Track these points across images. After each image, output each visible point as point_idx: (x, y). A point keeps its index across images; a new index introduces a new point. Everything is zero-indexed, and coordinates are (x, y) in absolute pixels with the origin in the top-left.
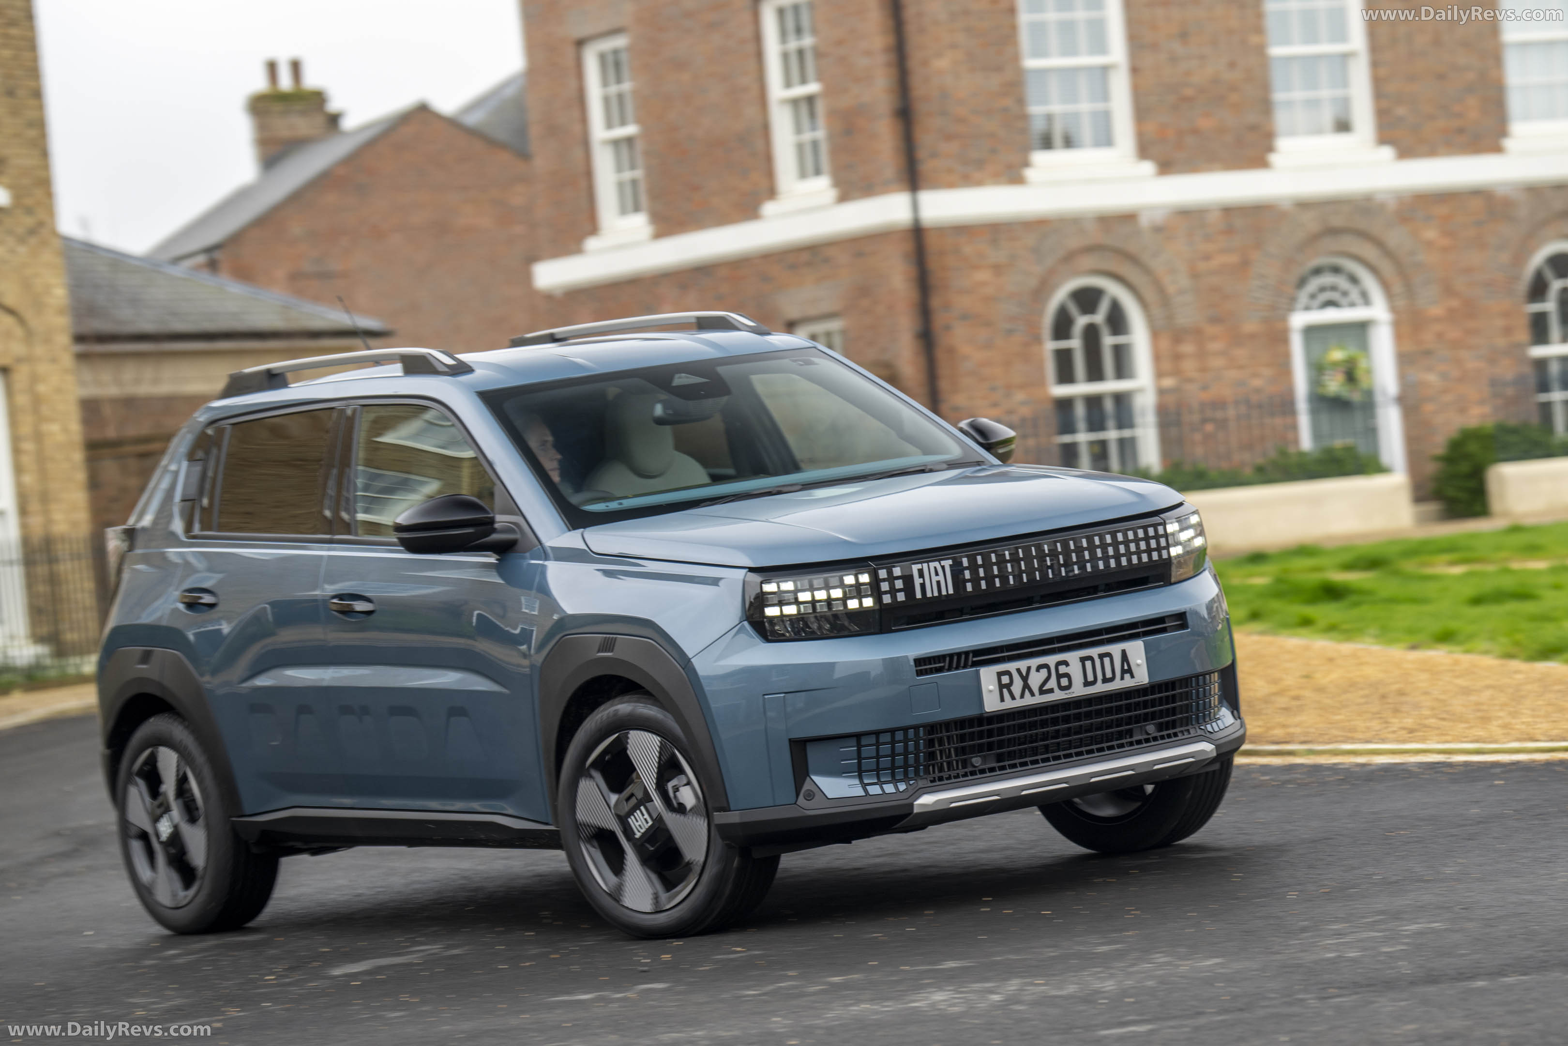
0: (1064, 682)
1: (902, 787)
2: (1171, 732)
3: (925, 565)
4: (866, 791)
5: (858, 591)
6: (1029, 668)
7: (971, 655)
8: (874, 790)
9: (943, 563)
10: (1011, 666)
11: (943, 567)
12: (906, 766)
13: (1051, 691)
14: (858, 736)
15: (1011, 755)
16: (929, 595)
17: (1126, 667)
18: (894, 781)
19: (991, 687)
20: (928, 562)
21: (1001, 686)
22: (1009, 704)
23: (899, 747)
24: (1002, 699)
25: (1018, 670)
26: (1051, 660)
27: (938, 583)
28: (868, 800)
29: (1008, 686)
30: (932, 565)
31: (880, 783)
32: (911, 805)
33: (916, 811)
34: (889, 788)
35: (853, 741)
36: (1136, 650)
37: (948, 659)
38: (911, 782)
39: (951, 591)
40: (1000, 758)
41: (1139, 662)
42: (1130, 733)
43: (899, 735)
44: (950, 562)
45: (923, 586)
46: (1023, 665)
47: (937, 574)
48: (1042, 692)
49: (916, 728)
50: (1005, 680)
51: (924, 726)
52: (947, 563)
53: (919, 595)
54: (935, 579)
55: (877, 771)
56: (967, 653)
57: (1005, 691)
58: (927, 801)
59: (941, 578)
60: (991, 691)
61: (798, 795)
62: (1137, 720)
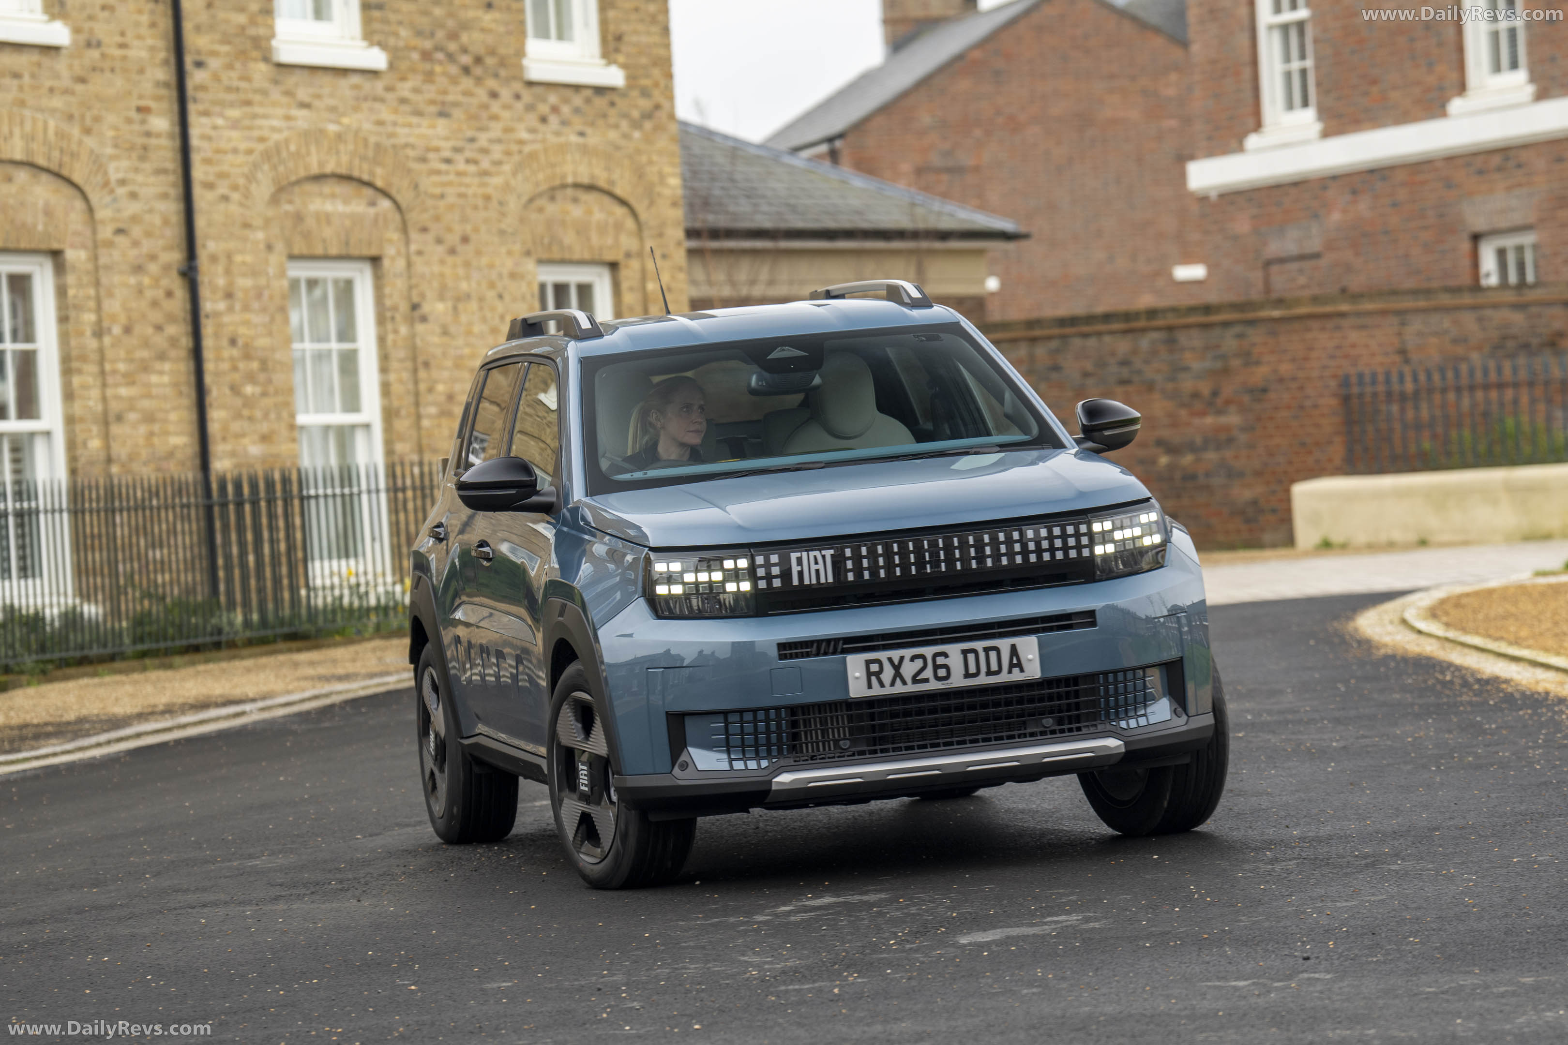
1: (764, 763)
2: (1074, 726)
3: (805, 554)
4: (731, 765)
6: (902, 659)
7: (841, 642)
8: (739, 765)
9: (824, 552)
10: (883, 655)
11: (824, 557)
12: (769, 744)
13: (926, 680)
14: (725, 713)
16: (807, 582)
17: (1015, 661)
19: (857, 674)
20: (807, 551)
22: (877, 691)
23: (762, 725)
24: (870, 686)
25: (890, 660)
26: (928, 651)
27: (817, 571)
29: (878, 674)
30: (812, 554)
31: (745, 759)
32: (770, 782)
33: (774, 788)
34: (752, 765)
35: (721, 718)
37: (815, 645)
38: (774, 760)
39: (830, 580)
41: (1030, 657)
43: (761, 715)
44: (832, 552)
45: (801, 574)
47: (816, 563)
48: (915, 680)
49: (778, 709)
50: (874, 668)
51: (786, 707)
52: (829, 553)
53: (795, 582)
54: (814, 567)
55: (743, 747)
57: (873, 679)
58: (785, 779)
59: (820, 566)
60: (857, 678)
61: (673, 766)
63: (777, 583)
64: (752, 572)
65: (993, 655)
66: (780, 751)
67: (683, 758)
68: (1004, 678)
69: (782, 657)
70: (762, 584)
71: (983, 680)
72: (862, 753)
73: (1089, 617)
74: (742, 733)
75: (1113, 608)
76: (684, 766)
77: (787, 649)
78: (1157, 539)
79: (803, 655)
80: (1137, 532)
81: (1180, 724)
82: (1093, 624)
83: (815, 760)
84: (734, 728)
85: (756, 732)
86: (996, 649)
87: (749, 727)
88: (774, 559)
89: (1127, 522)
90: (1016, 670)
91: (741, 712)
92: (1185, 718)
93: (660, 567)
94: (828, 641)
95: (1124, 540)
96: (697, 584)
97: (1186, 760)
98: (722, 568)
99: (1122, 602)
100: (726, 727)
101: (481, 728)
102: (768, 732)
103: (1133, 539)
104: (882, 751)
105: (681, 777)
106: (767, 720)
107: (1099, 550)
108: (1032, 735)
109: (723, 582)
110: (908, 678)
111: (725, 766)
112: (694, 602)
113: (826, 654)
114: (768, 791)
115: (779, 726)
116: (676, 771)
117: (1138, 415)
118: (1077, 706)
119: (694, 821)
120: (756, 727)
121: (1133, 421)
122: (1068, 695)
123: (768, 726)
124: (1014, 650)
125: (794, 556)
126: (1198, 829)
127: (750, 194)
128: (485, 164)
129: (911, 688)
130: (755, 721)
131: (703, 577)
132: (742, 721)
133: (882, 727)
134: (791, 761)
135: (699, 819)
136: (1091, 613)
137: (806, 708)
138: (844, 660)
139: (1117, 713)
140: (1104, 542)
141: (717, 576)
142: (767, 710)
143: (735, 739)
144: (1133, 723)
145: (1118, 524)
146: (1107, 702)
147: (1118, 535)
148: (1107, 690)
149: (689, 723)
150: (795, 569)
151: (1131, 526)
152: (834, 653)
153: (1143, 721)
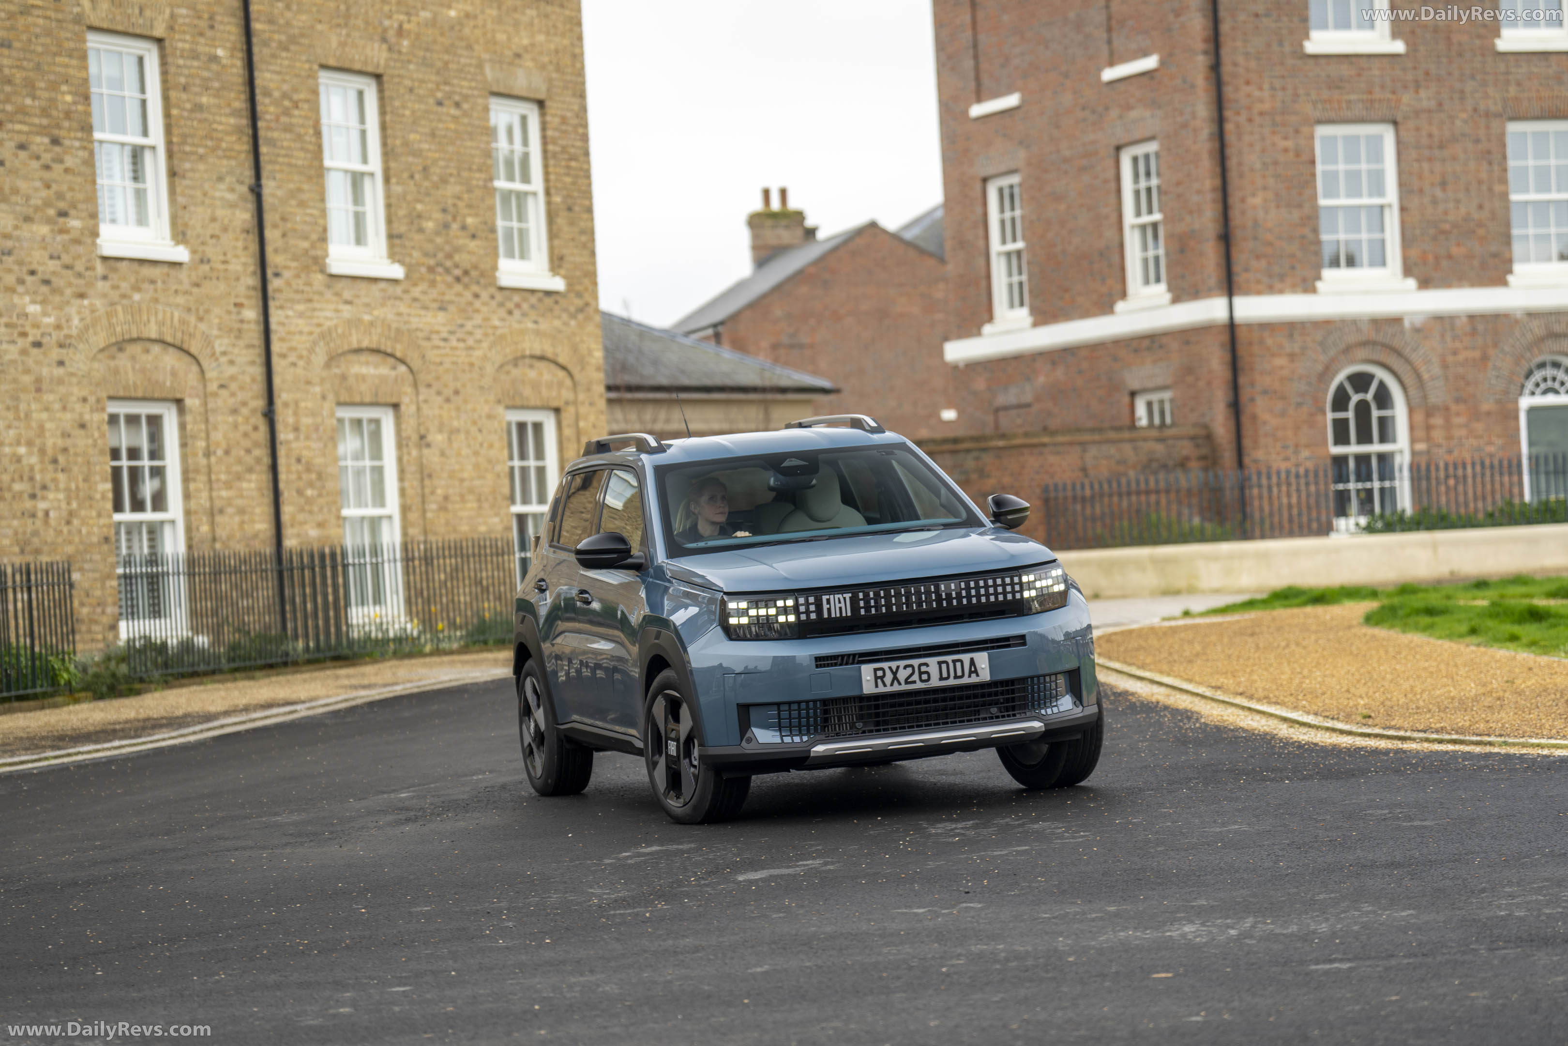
0: (925, 677)
1: (805, 738)
5: (785, 611)
6: (898, 667)
8: (788, 740)
10: (885, 665)
12: (808, 725)
13: (914, 682)
14: (778, 704)
15: (886, 723)
16: (833, 615)
18: (801, 734)
21: (876, 678)
22: (881, 689)
24: (877, 686)
25: (890, 668)
26: (916, 662)
27: (840, 608)
28: (783, 746)
29: (882, 678)
30: (837, 596)
31: (791, 735)
34: (797, 739)
35: (776, 707)
36: (982, 659)
39: (849, 614)
40: (877, 724)
42: (978, 712)
43: (803, 705)
45: (829, 610)
46: (894, 664)
48: (907, 682)
49: (815, 701)
50: (880, 673)
51: (820, 700)
52: (848, 596)
53: (826, 615)
55: (790, 727)
56: (854, 655)
57: (879, 681)
58: (820, 749)
59: (843, 605)
62: (984, 705)
63: (813, 616)
64: (796, 609)
65: (958, 665)
66: (816, 730)
67: (748, 735)
68: (966, 680)
69: (817, 666)
70: (803, 617)
71: (952, 682)
72: (871, 731)
73: (1021, 640)
74: (790, 718)
75: (1035, 633)
76: (749, 740)
77: (821, 661)
78: (1062, 587)
79: (832, 665)
80: (1050, 582)
81: (1078, 712)
82: (1024, 644)
83: (838, 737)
84: (785, 714)
85: (800, 717)
86: (961, 661)
87: (795, 714)
88: (811, 600)
89: (1043, 575)
90: (974, 675)
91: (789, 703)
92: (1081, 708)
93: (732, 605)
94: (849, 655)
95: (1042, 588)
96: (758, 617)
97: (1079, 736)
98: (775, 606)
99: (1039, 630)
100: (779, 714)
101: (575, 717)
102: (808, 717)
103: (1047, 587)
104: (884, 730)
105: (747, 748)
106: (808, 709)
107: (1026, 594)
108: (985, 719)
109: (777, 616)
110: (902, 681)
111: (778, 740)
112: (753, 629)
113: (847, 664)
114: (808, 757)
115: (815, 713)
116: (744, 743)
117: (1028, 505)
118: (1013, 700)
119: (749, 779)
120: (799, 714)
121: (1025, 509)
122: (1008, 692)
123: (808, 713)
124: (972, 662)
125: (825, 598)
126: (1082, 784)
127: (655, 363)
128: (470, 342)
129: (904, 687)
130: (799, 710)
131: (762, 612)
132: (790, 710)
133: (884, 714)
134: (823, 737)
135: (754, 777)
136: (1023, 637)
137: (835, 701)
138: (860, 668)
139: (1039, 705)
140: (1029, 589)
141: (772, 611)
142: (807, 702)
143: (785, 722)
144: (1049, 711)
145: (1038, 577)
146: (1033, 697)
147: (1038, 584)
148: (1033, 689)
149: (752, 710)
150: (825, 607)
151: (1046, 578)
152: (853, 663)
153: (1055, 710)
